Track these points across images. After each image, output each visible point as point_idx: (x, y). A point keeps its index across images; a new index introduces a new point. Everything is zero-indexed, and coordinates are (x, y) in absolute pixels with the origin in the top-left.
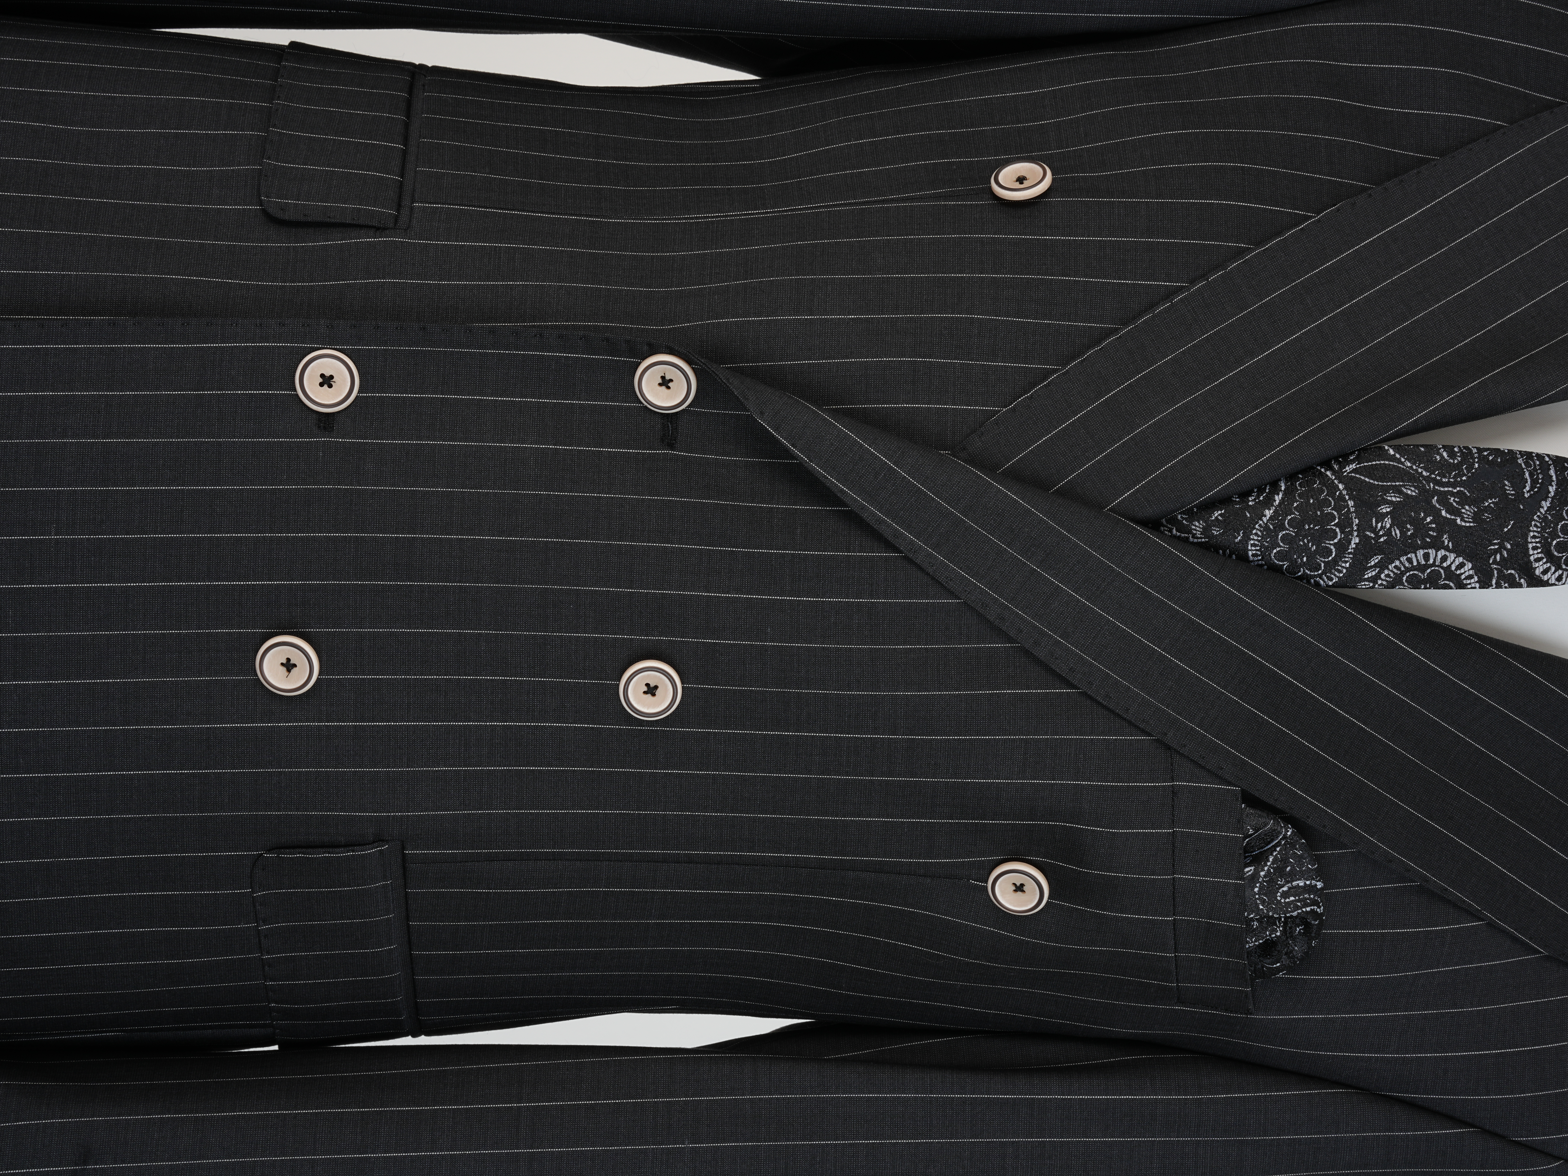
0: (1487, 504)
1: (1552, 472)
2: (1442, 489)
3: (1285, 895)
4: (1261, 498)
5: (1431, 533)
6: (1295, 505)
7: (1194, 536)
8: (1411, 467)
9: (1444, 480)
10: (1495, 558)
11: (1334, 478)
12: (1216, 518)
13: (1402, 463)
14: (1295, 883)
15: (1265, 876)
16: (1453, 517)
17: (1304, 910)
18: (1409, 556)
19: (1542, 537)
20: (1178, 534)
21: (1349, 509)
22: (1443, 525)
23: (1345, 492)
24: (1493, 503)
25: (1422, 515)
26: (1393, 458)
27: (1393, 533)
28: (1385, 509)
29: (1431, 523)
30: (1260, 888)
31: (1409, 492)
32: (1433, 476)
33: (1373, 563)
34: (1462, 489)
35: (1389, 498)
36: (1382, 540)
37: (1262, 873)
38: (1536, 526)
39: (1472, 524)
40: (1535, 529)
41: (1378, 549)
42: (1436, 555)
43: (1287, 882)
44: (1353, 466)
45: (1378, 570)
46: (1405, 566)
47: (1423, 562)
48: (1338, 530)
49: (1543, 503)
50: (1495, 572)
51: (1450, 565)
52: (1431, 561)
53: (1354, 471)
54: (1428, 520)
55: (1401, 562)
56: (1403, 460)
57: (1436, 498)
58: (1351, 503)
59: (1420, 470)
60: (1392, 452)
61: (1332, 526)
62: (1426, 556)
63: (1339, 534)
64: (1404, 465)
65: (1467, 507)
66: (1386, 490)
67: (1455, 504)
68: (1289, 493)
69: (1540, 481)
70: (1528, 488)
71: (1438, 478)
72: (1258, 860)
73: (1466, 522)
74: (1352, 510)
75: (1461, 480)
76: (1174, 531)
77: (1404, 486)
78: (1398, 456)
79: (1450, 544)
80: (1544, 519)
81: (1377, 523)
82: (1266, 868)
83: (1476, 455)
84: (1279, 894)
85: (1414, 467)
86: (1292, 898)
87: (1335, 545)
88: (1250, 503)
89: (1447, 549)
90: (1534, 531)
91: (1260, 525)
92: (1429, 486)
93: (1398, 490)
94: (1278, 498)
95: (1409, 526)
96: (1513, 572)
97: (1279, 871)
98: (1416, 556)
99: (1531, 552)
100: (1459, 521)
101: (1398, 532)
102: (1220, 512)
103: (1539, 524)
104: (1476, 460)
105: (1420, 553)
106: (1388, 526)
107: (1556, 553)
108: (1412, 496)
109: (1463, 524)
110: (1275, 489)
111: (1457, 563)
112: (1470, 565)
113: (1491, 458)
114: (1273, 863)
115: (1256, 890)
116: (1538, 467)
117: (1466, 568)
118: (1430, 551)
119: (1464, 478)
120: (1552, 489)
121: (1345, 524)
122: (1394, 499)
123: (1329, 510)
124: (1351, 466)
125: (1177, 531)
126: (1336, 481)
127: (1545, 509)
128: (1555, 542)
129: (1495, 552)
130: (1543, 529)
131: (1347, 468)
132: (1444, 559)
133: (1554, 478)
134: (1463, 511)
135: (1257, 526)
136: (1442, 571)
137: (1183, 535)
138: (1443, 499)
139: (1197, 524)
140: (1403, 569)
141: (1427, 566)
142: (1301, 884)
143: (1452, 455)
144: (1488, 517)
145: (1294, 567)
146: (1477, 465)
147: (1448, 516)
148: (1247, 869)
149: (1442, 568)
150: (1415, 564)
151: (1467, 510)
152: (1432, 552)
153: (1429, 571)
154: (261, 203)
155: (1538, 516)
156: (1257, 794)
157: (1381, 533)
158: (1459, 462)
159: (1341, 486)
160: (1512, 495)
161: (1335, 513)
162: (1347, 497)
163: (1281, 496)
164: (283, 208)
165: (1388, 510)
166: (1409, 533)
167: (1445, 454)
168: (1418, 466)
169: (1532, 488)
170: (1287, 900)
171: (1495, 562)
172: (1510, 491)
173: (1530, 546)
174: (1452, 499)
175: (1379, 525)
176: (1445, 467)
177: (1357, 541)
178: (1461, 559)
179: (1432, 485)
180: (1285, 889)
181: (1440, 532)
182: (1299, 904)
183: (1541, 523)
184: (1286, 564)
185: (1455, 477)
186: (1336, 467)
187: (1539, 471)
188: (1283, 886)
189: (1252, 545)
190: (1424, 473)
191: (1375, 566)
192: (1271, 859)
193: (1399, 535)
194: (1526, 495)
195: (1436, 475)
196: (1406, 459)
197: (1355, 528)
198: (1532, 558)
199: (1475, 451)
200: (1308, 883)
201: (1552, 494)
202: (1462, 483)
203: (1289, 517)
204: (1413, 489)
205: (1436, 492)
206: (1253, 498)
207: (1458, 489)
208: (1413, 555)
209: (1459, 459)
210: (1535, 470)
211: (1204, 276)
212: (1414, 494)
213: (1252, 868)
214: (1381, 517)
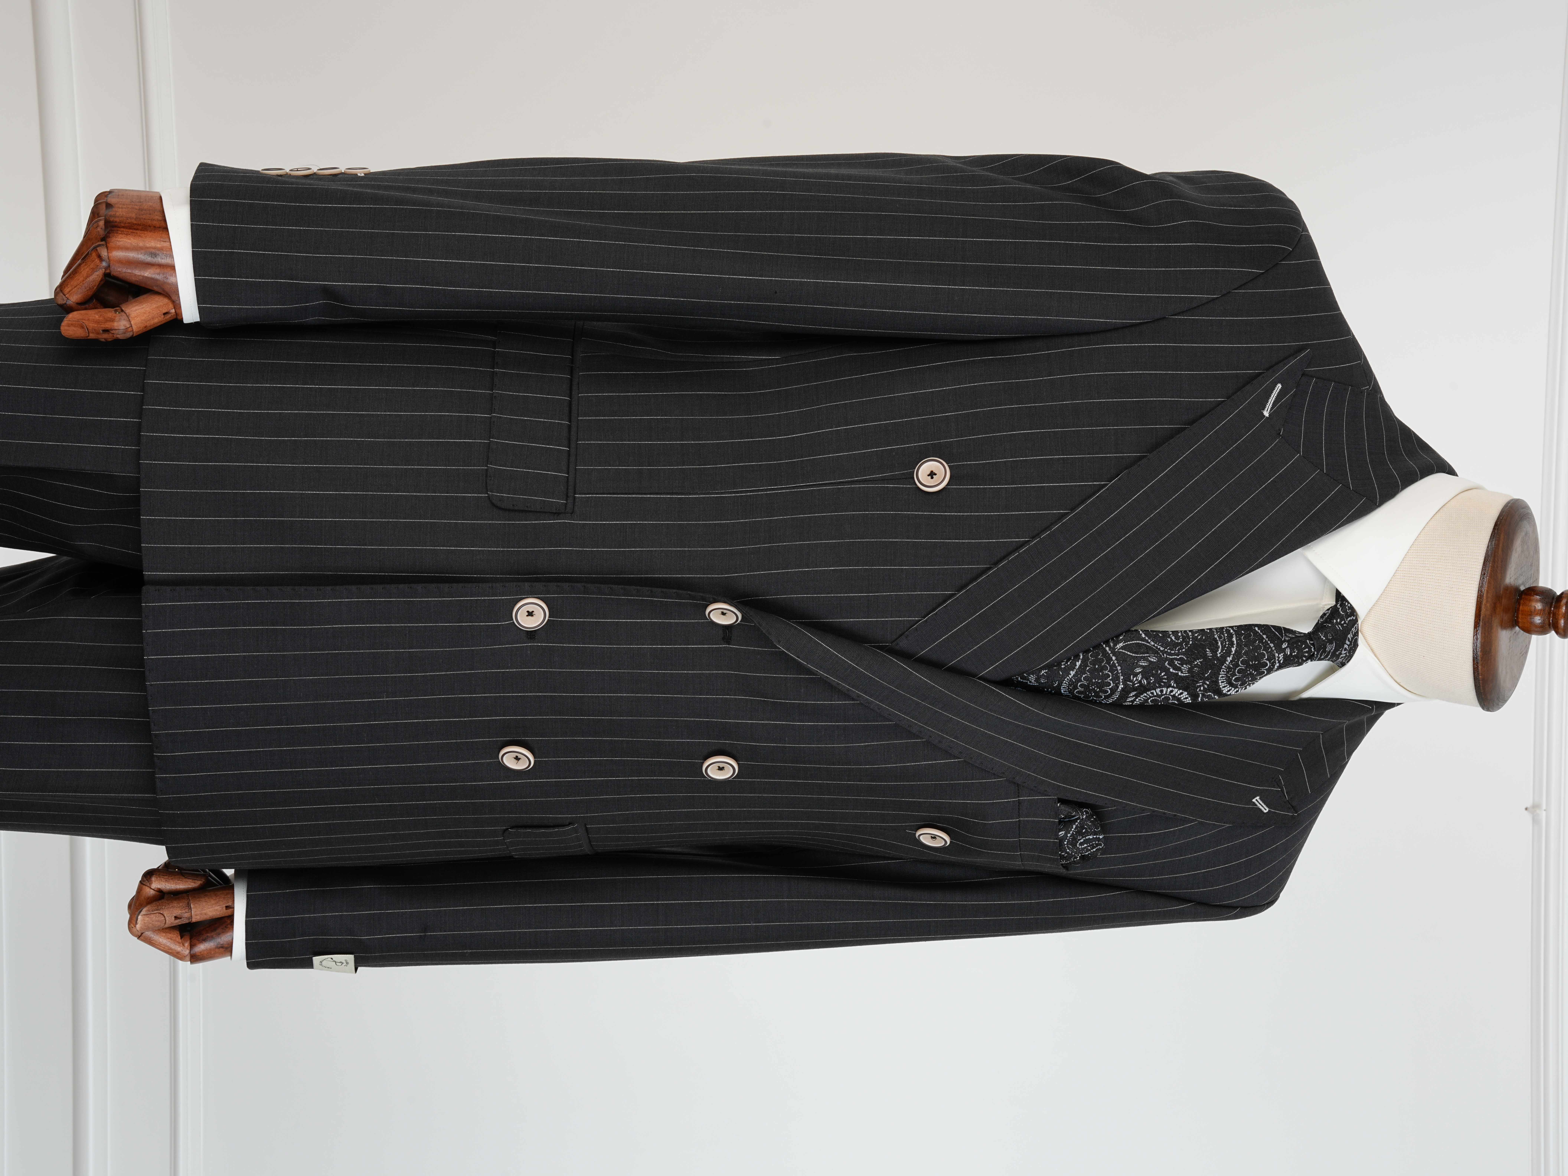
0: (1196, 663)
1: (1234, 639)
2: (1171, 657)
3: (1081, 844)
4: (1069, 663)
5: (1164, 681)
6: (1088, 668)
7: (1030, 682)
8: (1154, 645)
9: (1172, 652)
10: (1200, 689)
11: (1110, 652)
12: (1043, 674)
13: (1149, 643)
14: (1087, 837)
15: (1070, 836)
16: (1176, 672)
17: (1092, 851)
18: (1152, 691)
19: (1227, 676)
20: (1022, 680)
21: (1118, 671)
22: (1171, 676)
23: (1116, 662)
24: (1200, 662)
25: (1159, 672)
26: (1143, 639)
27: (1143, 682)
28: (1138, 670)
29: (1164, 675)
30: (1068, 842)
31: (1152, 660)
32: (1166, 650)
33: (1132, 695)
34: (1182, 656)
35: (1141, 664)
36: (1136, 685)
37: (1069, 835)
38: (1223, 671)
39: (1187, 675)
40: (1223, 673)
41: (1134, 689)
42: (1167, 690)
43: (1083, 837)
44: (1121, 645)
45: (1134, 697)
46: (1149, 696)
47: (1160, 694)
48: (1111, 682)
49: (1228, 658)
50: (1201, 695)
51: (1175, 694)
52: (1164, 693)
53: (1122, 648)
54: (1163, 674)
55: (1147, 694)
56: (1149, 641)
57: (1167, 662)
58: (1119, 668)
59: (1159, 647)
60: (1143, 636)
61: (1108, 680)
62: (1162, 691)
63: (1112, 684)
64: (1150, 644)
65: (1185, 666)
66: (1139, 659)
67: (1178, 665)
68: (1084, 661)
69: (1227, 646)
70: (1220, 651)
71: (1169, 651)
72: (1067, 828)
73: (1183, 673)
74: (1120, 671)
75: (1182, 651)
76: (1019, 679)
77: (1149, 656)
78: (1147, 638)
79: (1175, 685)
80: (1229, 667)
81: (1133, 678)
82: (1071, 832)
83: (1191, 637)
84: (1078, 844)
85: (1156, 645)
86: (1085, 845)
87: (1109, 689)
88: (1063, 667)
89: (1173, 687)
90: (1222, 674)
91: (1068, 679)
92: (1164, 656)
93: (1145, 659)
94: (1078, 664)
95: (1151, 678)
96: (1210, 693)
97: (1079, 832)
98: (1156, 692)
99: (1220, 684)
100: (1180, 674)
101: (1145, 681)
102: (1045, 671)
103: (1225, 671)
104: (1191, 639)
105: (1158, 690)
106: (1140, 679)
107: (1234, 683)
108: (1153, 662)
109: (1182, 675)
110: (1077, 657)
111: (1179, 692)
112: (1186, 693)
113: (1199, 637)
114: (1075, 829)
115: (1065, 843)
116: (1226, 638)
117: (1184, 694)
118: (1164, 689)
119: (1184, 650)
120: (1233, 650)
121: (1116, 679)
122: (1143, 664)
123: (1107, 672)
124: (1120, 645)
125: (1021, 679)
126: (1111, 655)
127: (1229, 661)
128: (1234, 678)
129: (1200, 686)
130: (1228, 672)
131: (1118, 646)
132: (1172, 691)
133: (1235, 642)
134: (1183, 668)
135: (1066, 679)
136: (1171, 697)
137: (1024, 681)
138: (1171, 662)
139: (1032, 676)
140: (1148, 697)
141: (1162, 695)
142: (1091, 837)
143: (1177, 638)
144: (1196, 670)
145: (1087, 697)
146: (1191, 643)
147: (1174, 671)
148: (1060, 833)
149: (1171, 695)
150: (1155, 694)
151: (1185, 667)
152: (1165, 689)
153: (1163, 697)
154: (488, 494)
155: (1225, 666)
156: (1066, 798)
157: (1136, 682)
158: (1181, 642)
159: (1114, 658)
160: (1211, 656)
161: (1110, 674)
162: (1117, 665)
163: (1080, 662)
164: (501, 499)
165: (1140, 670)
166: (1152, 681)
167: (1173, 638)
168: (1158, 645)
169: (1222, 651)
170: (1083, 846)
171: (1200, 690)
172: (1209, 654)
173: (1220, 681)
174: (1176, 662)
175: (1135, 679)
176: (1173, 645)
177: (1122, 686)
178: (1181, 691)
179: (1165, 655)
180: (1082, 841)
181: (1169, 679)
182: (1089, 848)
183: (1226, 670)
184: (1082, 696)
185: (1178, 650)
186: (1112, 644)
187: (1226, 640)
188: (1080, 839)
189: (1063, 688)
190: (1161, 649)
191: (1133, 696)
192: (1074, 827)
193: (1146, 683)
194: (1219, 655)
195: (1168, 650)
196: (1151, 640)
197: (1121, 681)
198: (1221, 687)
199: (1190, 634)
200: (1095, 837)
201: (1234, 652)
202: (1183, 654)
203: (1084, 676)
204: (1154, 658)
205: (1167, 659)
206: (1064, 663)
207: (1180, 656)
208: (1154, 691)
209: (1181, 640)
210: (1224, 639)
211: (1038, 535)
212: (1155, 661)
213: (1063, 832)
214: (1136, 675)
